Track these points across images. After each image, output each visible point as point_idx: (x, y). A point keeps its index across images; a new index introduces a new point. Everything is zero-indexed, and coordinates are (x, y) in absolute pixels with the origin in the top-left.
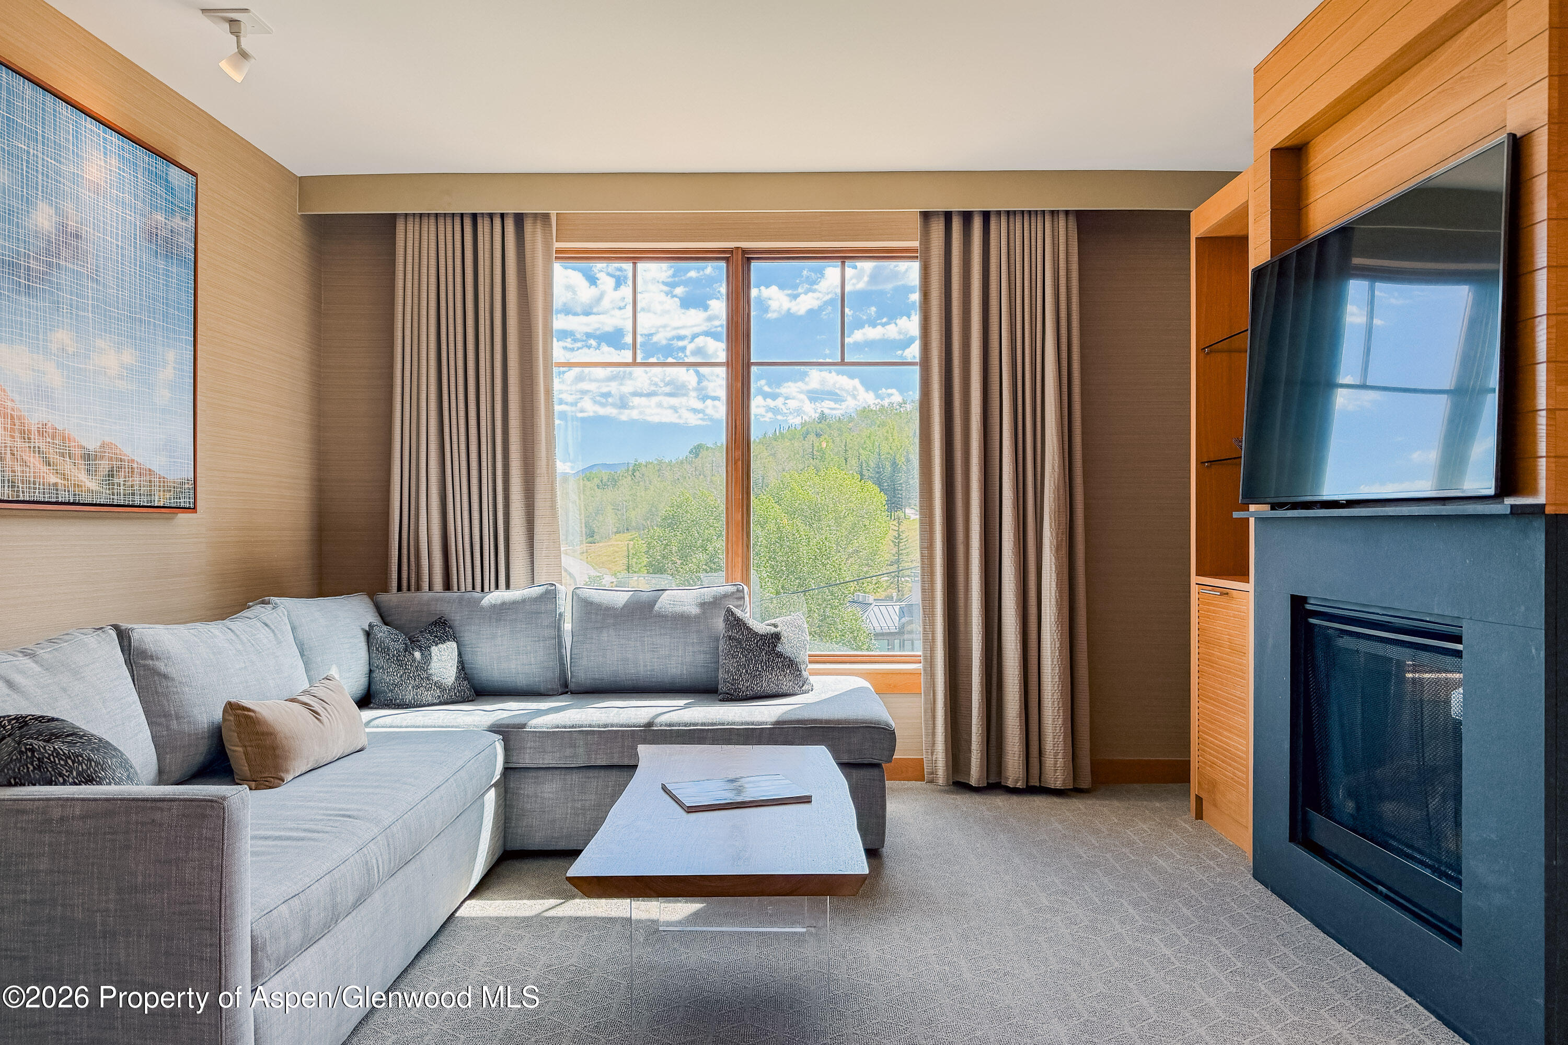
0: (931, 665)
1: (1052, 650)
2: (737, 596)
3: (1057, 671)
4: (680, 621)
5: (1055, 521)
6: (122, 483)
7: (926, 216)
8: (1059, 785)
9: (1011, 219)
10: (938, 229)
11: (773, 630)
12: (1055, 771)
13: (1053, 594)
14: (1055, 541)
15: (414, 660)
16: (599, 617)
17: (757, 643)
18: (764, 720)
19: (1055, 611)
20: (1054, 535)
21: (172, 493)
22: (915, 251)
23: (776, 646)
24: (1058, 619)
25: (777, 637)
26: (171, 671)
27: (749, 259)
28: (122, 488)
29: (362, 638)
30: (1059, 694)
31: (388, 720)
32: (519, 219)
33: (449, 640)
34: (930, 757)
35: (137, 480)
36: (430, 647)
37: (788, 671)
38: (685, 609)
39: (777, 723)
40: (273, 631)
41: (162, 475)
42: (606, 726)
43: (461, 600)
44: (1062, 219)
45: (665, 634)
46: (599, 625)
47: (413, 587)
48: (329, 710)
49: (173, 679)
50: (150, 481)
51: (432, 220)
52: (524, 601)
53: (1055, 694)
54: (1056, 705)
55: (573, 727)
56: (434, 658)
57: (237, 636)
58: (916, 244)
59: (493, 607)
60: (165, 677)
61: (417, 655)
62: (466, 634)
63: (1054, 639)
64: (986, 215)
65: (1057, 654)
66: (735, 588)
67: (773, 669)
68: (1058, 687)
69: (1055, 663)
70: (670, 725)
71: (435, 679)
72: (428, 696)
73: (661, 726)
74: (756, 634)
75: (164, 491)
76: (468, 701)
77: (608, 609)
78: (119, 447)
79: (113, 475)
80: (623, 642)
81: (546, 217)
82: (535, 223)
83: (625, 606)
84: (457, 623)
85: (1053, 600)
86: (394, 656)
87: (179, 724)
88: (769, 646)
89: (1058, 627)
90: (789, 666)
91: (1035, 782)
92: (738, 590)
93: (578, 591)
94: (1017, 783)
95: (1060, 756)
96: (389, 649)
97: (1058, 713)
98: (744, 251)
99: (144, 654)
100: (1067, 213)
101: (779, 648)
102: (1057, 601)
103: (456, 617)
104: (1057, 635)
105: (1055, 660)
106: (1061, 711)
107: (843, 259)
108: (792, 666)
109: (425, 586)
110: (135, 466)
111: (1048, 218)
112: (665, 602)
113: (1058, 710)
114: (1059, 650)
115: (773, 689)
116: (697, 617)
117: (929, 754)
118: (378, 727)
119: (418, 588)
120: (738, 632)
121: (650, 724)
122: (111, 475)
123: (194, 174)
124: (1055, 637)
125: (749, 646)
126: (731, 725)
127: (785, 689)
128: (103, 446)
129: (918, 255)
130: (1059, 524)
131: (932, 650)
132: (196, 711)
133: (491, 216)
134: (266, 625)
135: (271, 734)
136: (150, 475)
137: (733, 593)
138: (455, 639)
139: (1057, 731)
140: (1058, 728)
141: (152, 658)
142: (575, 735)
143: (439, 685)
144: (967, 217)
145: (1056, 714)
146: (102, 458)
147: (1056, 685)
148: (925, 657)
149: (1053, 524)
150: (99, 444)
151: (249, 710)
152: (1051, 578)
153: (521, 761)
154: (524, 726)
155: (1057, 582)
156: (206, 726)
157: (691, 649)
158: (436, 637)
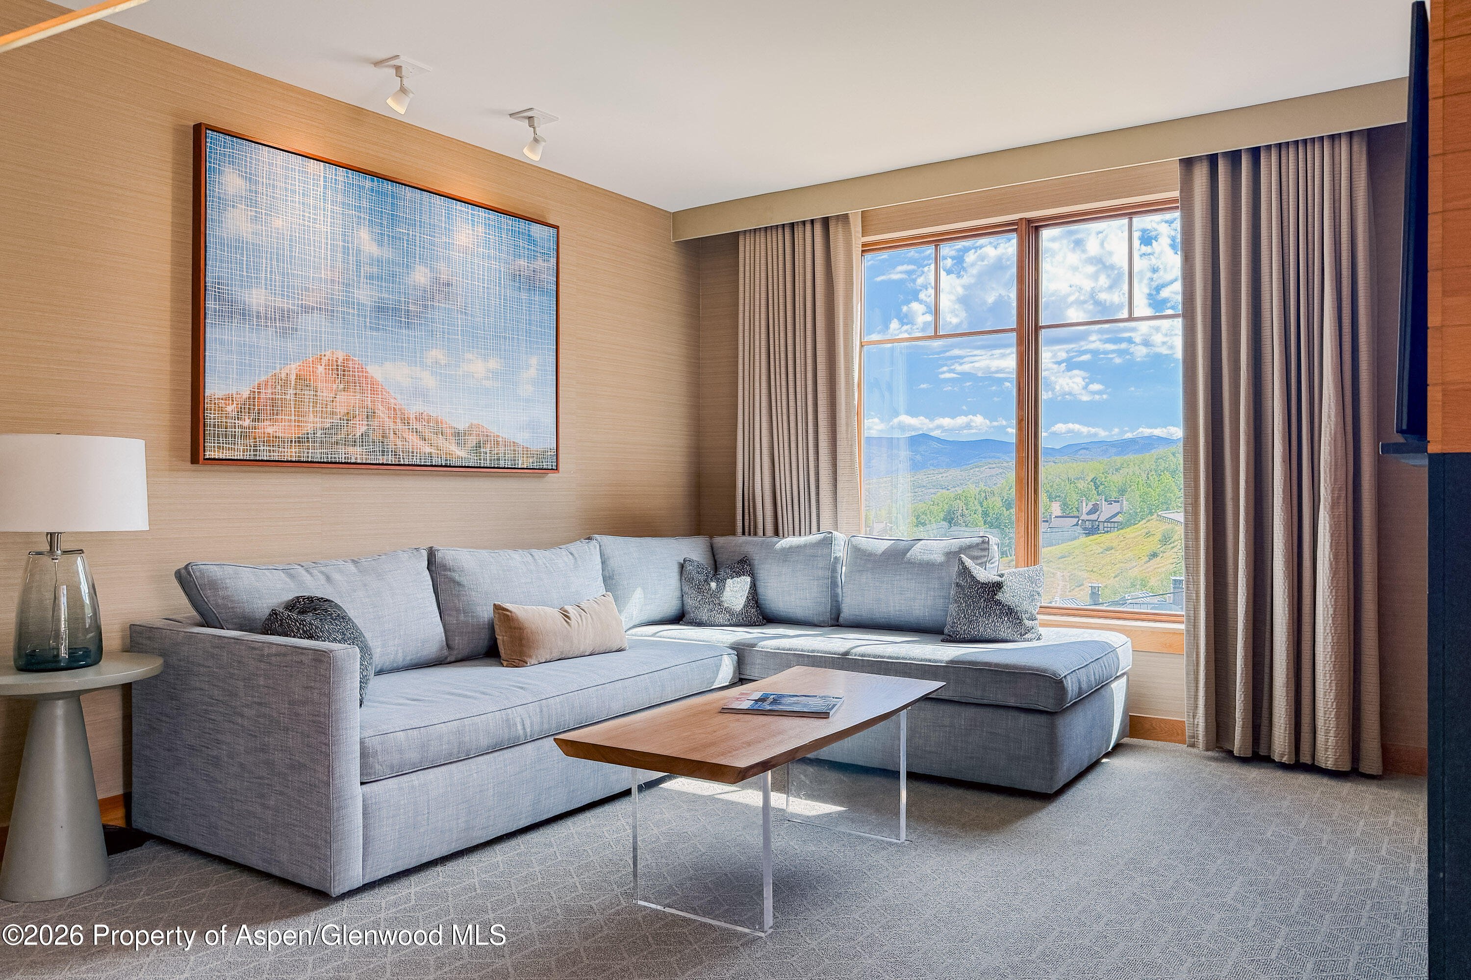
0: (1194, 626)
1: (1324, 618)
2: (982, 547)
3: (1330, 640)
4: (927, 567)
5: (1330, 475)
6: (488, 452)
7: (1188, 163)
8: (1330, 765)
9: (1283, 153)
10: (1201, 175)
11: (999, 579)
12: (1326, 750)
13: (1327, 556)
14: (1330, 497)
15: (710, 589)
16: (863, 562)
17: (977, 590)
18: (941, 658)
19: (1328, 575)
20: (1329, 492)
21: (535, 459)
22: (1176, 201)
23: (996, 595)
24: (1332, 583)
25: (998, 586)
26: (464, 580)
27: (1037, 229)
28: (488, 455)
29: (676, 570)
30: (1331, 665)
31: (669, 633)
32: (826, 221)
33: (744, 575)
34: (1192, 720)
35: (502, 450)
36: (726, 580)
37: (1006, 619)
38: (932, 557)
39: (952, 662)
40: (576, 559)
41: (525, 445)
42: (813, 651)
43: (763, 543)
44: (1344, 143)
45: (912, 579)
46: (861, 569)
47: (752, 533)
48: (583, 618)
49: (463, 586)
50: (514, 451)
51: (763, 233)
52: (805, 546)
53: (1327, 665)
54: (1328, 678)
55: (789, 650)
56: (727, 589)
57: (535, 560)
58: (1176, 194)
59: (783, 549)
60: (459, 584)
61: (713, 585)
62: (761, 572)
63: (1327, 606)
64: (1255, 152)
65: (1330, 622)
66: (981, 539)
67: (990, 615)
68: (1331, 658)
69: (1328, 631)
70: (862, 656)
71: (726, 605)
72: (721, 618)
73: (855, 655)
74: (978, 582)
75: (527, 457)
76: (755, 625)
77: (870, 555)
78: (485, 426)
79: (480, 447)
80: (877, 584)
81: (845, 217)
82: (838, 221)
83: (884, 553)
84: (756, 562)
85: (1326, 562)
86: (696, 584)
87: (465, 616)
88: (988, 594)
89: (1331, 592)
90: (1007, 614)
91: (1306, 759)
92: (983, 542)
93: (853, 539)
94: (1283, 757)
95: (1332, 734)
96: (693, 579)
97: (1330, 686)
98: (1029, 221)
99: (445, 567)
100: (1351, 134)
101: (999, 596)
102: (1331, 564)
103: (757, 557)
104: (1331, 601)
105: (1328, 628)
106: (1333, 685)
107: (1131, 215)
108: (1011, 614)
109: (760, 532)
110: (500, 439)
111: (1326, 144)
112: (917, 552)
113: (1330, 683)
114: (1333, 618)
115: (989, 633)
116: (941, 564)
117: (1191, 717)
118: (661, 637)
119: (755, 534)
120: (963, 579)
121: (847, 653)
122: (478, 446)
123: (557, 227)
124: (1328, 603)
125: (970, 593)
126: (912, 660)
127: (1003, 635)
128: (471, 426)
129: (1179, 205)
130: (1336, 480)
131: (1196, 610)
132: (479, 609)
133: (804, 223)
134: (572, 554)
135: (520, 629)
136: (514, 446)
137: (978, 544)
138: (752, 575)
139: (1329, 706)
140: (1330, 703)
141: (450, 570)
142: (791, 657)
143: (728, 611)
144: (1234, 157)
145: (1327, 688)
146: (470, 435)
147: (1328, 656)
148: (1188, 616)
149: (1328, 479)
150: (467, 425)
151: (507, 610)
152: (1324, 538)
153: (753, 674)
154: (754, 645)
155: (1331, 543)
156: (486, 620)
157: (932, 593)
158: (734, 572)
